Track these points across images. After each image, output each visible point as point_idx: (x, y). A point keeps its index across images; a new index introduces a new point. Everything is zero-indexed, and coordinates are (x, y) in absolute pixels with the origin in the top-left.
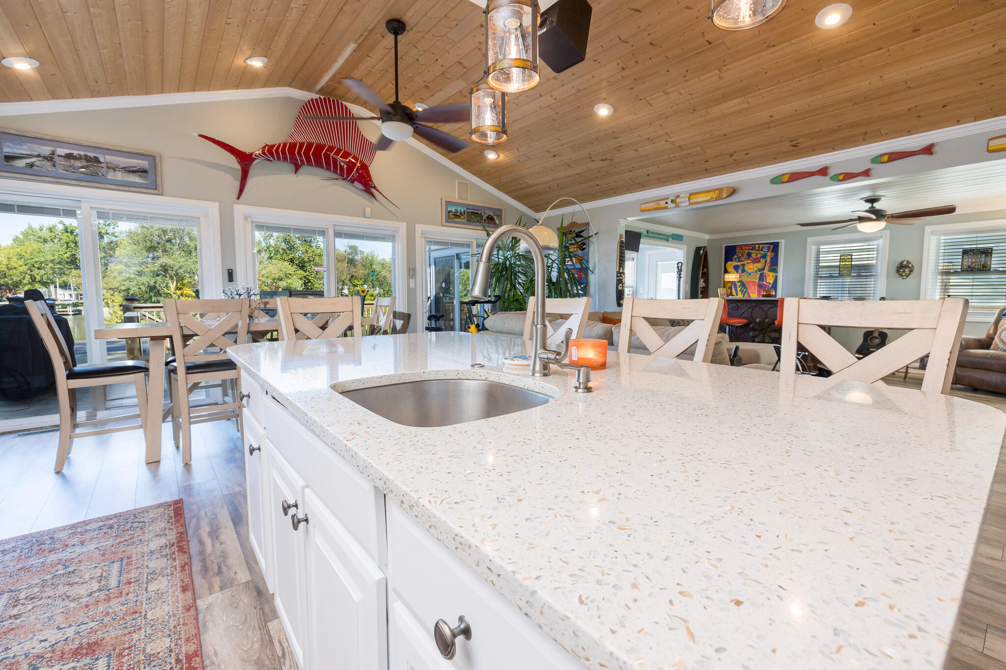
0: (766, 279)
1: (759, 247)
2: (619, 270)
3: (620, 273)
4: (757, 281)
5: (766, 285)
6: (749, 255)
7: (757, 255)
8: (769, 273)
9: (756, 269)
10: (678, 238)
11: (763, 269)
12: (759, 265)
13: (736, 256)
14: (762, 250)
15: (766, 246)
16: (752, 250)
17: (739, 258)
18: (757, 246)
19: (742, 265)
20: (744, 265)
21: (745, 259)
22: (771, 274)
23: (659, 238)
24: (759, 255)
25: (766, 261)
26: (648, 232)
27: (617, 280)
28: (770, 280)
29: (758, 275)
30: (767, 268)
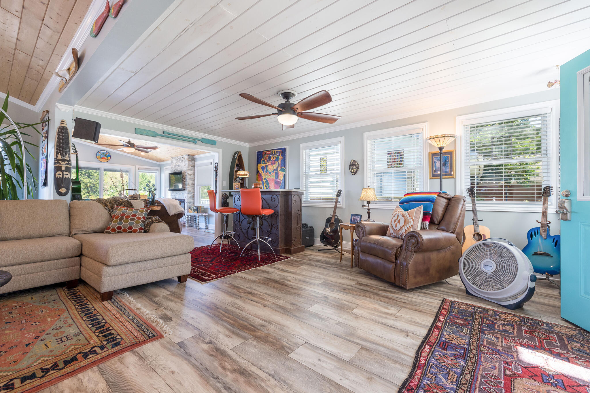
0: (279, 177)
1: (275, 151)
2: (57, 156)
3: (58, 160)
4: (274, 178)
5: (279, 181)
6: (270, 158)
7: (273, 158)
8: (280, 172)
9: (273, 169)
10: (213, 143)
11: (277, 169)
12: (275, 166)
13: (262, 160)
14: (276, 155)
15: (278, 151)
16: (271, 154)
17: (264, 161)
18: (273, 151)
19: (266, 166)
20: (267, 166)
21: (267, 161)
22: (282, 173)
23: (181, 140)
24: (274, 158)
25: (278, 163)
26: (164, 132)
27: (55, 167)
28: (281, 177)
29: (275, 174)
30: (279, 168)
